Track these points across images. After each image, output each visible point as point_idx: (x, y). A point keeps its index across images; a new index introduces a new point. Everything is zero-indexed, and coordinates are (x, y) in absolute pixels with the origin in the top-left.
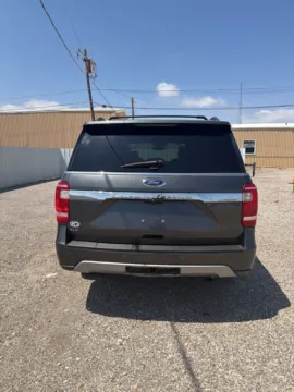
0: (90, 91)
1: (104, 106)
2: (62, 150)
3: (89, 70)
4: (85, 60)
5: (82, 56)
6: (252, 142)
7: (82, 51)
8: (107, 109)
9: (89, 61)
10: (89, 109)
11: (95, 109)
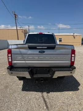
0: (16, 23)
1: (20, 28)
2: (8, 40)
3: (16, 17)
4: (14, 14)
5: (13, 13)
6: (61, 39)
7: (14, 11)
8: (21, 29)
9: (16, 15)
10: (16, 29)
11: (18, 29)
